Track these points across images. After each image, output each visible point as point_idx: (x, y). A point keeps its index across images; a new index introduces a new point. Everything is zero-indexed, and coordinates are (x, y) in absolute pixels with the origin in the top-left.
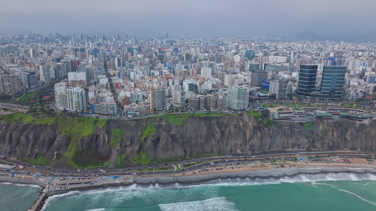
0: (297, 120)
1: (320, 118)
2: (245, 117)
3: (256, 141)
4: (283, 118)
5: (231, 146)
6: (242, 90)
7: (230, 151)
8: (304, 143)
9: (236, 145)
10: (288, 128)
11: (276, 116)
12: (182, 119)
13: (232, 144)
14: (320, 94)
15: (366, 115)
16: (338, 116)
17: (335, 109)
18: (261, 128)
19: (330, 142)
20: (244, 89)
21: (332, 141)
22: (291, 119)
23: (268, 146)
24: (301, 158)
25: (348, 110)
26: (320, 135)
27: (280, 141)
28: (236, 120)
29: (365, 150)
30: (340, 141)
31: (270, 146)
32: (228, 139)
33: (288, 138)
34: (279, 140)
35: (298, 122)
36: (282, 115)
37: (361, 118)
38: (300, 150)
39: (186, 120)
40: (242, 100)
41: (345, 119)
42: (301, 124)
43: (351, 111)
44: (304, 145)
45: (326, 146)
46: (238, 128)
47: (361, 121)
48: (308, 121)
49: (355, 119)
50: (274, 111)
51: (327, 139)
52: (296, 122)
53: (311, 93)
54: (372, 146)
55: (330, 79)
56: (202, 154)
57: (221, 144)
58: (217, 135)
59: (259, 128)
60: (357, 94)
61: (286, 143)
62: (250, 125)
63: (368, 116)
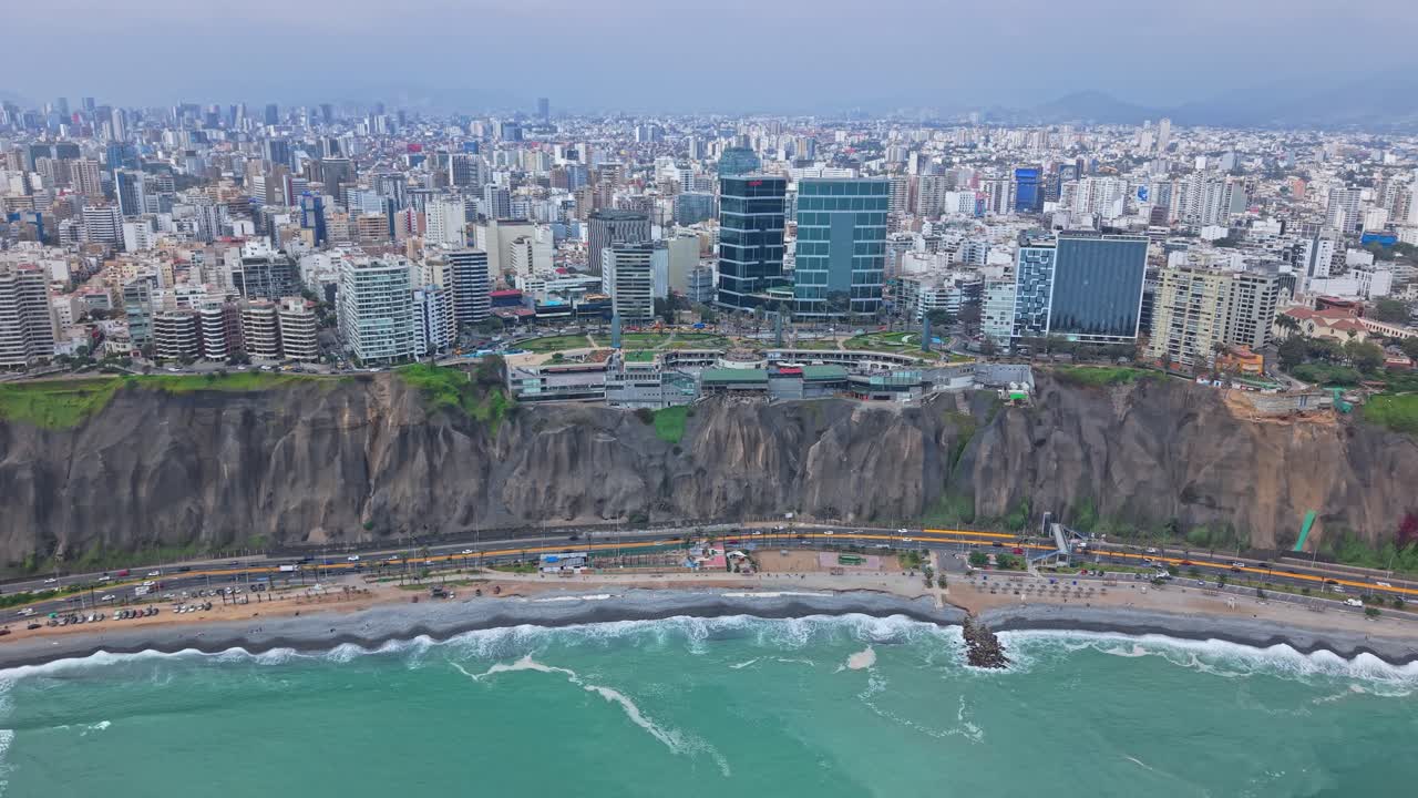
0: (629, 398)
1: (718, 388)
2: (382, 389)
3: (404, 492)
4: (564, 392)
5: (283, 518)
6: (374, 273)
7: (274, 534)
8: (621, 494)
9: (306, 508)
10: (561, 434)
11: (532, 386)
12: (85, 403)
13: (292, 507)
14: (790, 296)
15: (902, 375)
16: (798, 382)
17: (805, 354)
18: (440, 436)
19: (732, 485)
20: (387, 272)
21: (738, 481)
22: (603, 395)
23: (460, 512)
24: (550, 555)
25: (859, 356)
26: (701, 462)
27: (518, 488)
28: (323, 402)
29: (873, 517)
30: (773, 482)
31: (470, 510)
32: (276, 482)
33: (556, 473)
34: (514, 486)
35: (632, 407)
36: (555, 381)
37: (887, 388)
38: (603, 522)
39: (100, 406)
40: (381, 316)
41: (831, 392)
42: (645, 416)
43: (869, 362)
44: (623, 502)
45: (713, 506)
46: (327, 440)
47: (887, 398)
48: (676, 404)
49: (864, 392)
50: (525, 365)
51: (723, 473)
52: (623, 406)
53: (763, 296)
54: (900, 501)
55: (827, 234)
56: (132, 549)
57: (240, 505)
58: (225, 466)
59: (431, 434)
60: (943, 295)
61: (543, 496)
62: (390, 421)
63: (910, 379)
